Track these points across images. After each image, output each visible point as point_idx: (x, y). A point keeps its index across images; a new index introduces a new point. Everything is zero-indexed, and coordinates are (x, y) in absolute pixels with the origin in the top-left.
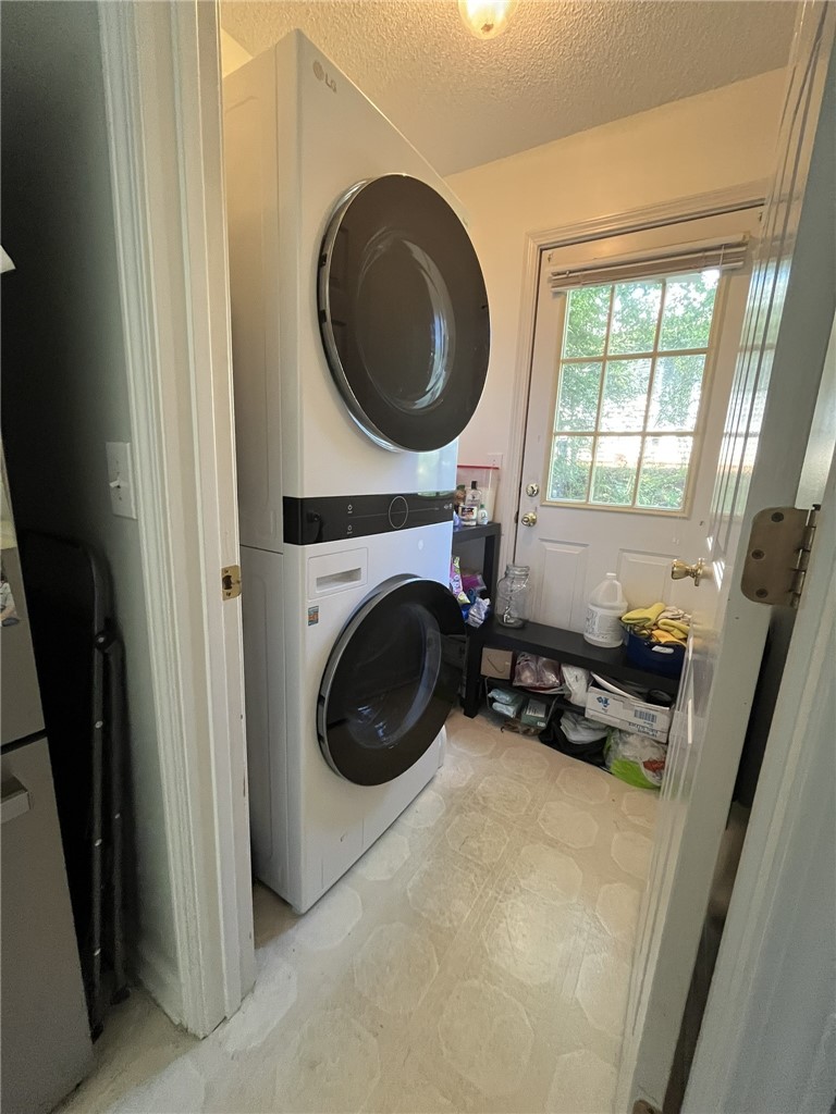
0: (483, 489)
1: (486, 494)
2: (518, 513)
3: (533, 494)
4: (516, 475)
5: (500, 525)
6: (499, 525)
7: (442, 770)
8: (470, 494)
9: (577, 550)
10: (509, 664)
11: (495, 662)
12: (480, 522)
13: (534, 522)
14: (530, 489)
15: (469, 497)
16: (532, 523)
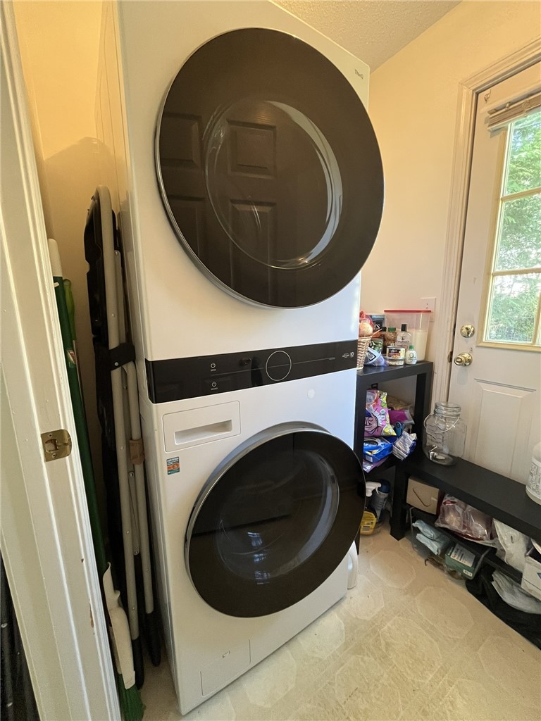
0: (414, 331)
1: (417, 336)
2: (452, 353)
3: (468, 334)
4: (450, 316)
5: (432, 363)
6: (431, 365)
7: (354, 592)
8: (400, 335)
9: (521, 395)
10: (435, 500)
11: (420, 494)
12: (408, 361)
13: (470, 361)
14: (464, 330)
15: (399, 339)
16: (466, 363)
